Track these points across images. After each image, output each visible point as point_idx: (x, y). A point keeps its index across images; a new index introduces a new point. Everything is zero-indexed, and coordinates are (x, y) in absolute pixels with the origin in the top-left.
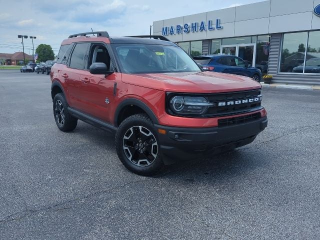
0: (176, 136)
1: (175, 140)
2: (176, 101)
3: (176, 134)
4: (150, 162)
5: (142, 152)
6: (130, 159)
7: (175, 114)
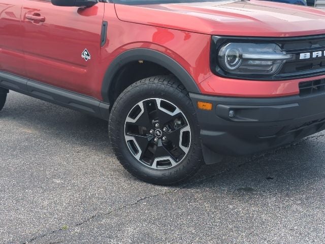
0: (231, 112)
1: (228, 119)
2: (230, 51)
3: (231, 109)
4: (177, 162)
5: (160, 144)
6: (138, 157)
7: (226, 74)
